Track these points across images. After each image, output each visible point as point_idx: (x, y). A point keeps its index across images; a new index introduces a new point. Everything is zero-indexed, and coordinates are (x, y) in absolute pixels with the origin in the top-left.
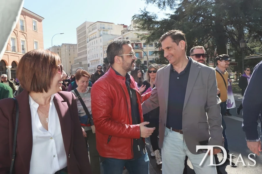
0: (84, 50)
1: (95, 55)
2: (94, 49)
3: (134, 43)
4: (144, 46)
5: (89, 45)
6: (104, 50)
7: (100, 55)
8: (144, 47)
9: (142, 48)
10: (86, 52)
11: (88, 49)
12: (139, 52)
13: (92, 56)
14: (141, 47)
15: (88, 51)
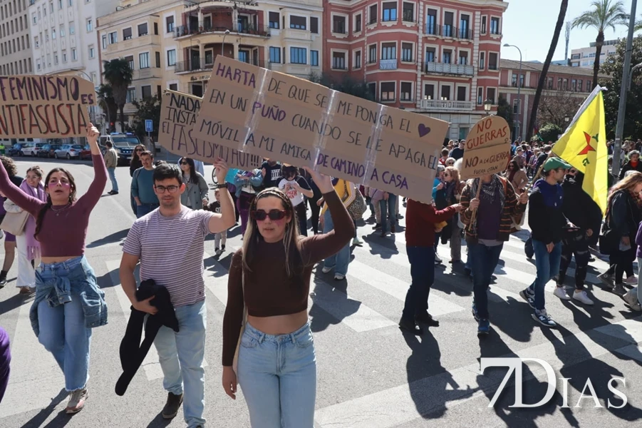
0: (17, 35)
1: (65, 50)
2: (57, 29)
3: (235, 7)
4: (272, 26)
5: (36, 15)
6: (102, 34)
7: (86, 51)
8: (270, 27)
9: (265, 29)
10: (25, 42)
11: (34, 31)
12: (251, 47)
13: (52, 56)
14: (261, 25)
15: (36, 37)
